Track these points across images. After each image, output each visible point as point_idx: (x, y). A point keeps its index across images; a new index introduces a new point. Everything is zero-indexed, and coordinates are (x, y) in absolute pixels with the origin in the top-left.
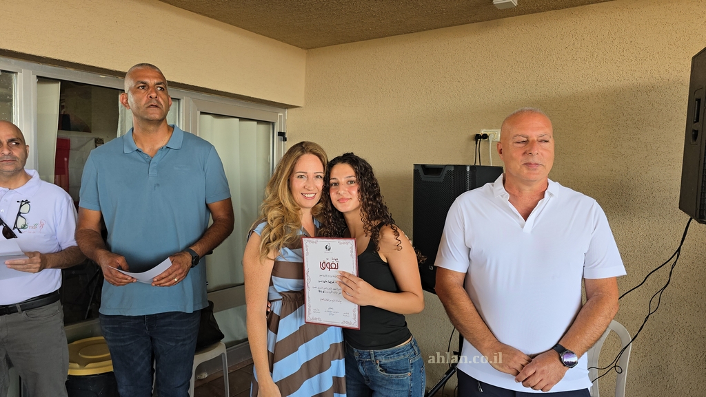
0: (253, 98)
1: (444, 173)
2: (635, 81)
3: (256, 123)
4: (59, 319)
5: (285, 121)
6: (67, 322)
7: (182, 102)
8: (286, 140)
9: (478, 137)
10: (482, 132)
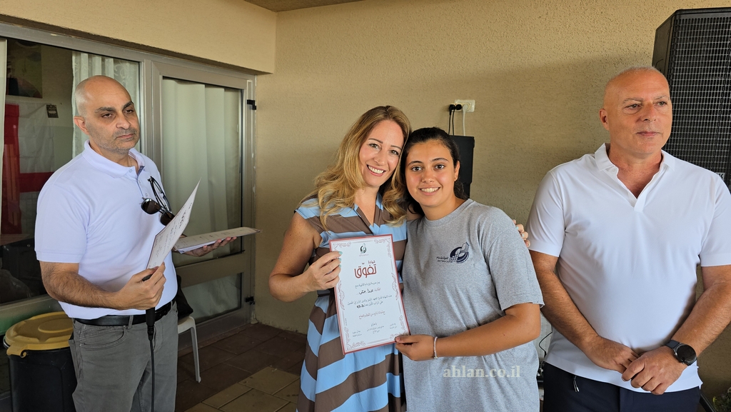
0: (220, 62)
2: (604, 52)
3: (223, 90)
5: (254, 87)
7: (143, 66)
8: (255, 109)
9: (452, 108)
10: (456, 103)
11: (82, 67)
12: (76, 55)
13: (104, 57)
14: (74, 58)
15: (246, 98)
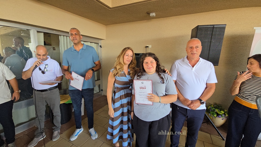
0: (93, 37)
1: (140, 55)
3: (94, 43)
5: (101, 43)
10: (147, 46)
11: (61, 38)
12: (60, 36)
13: (66, 36)
15: (99, 45)
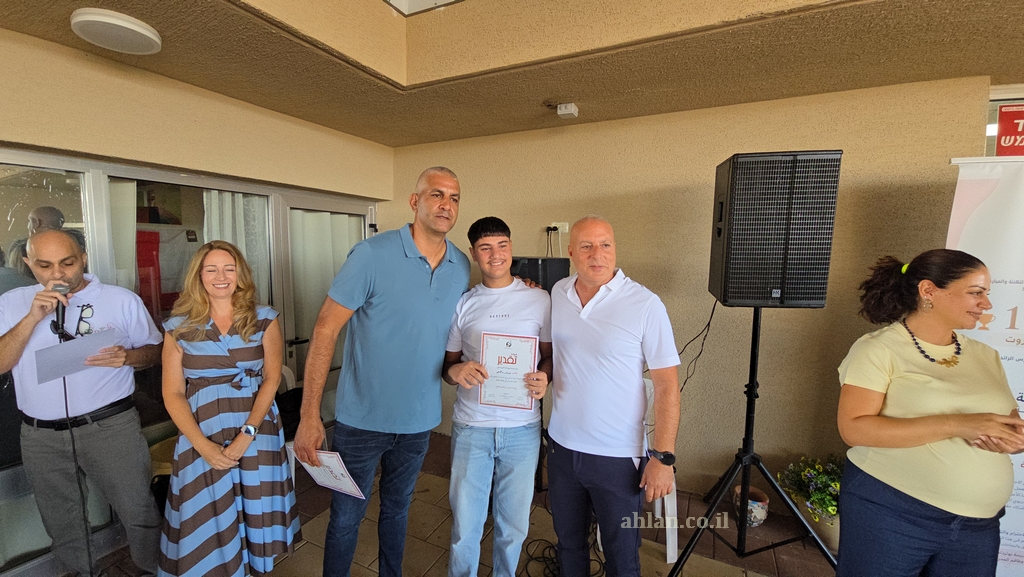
1: (520, 265)
3: (347, 216)
4: (136, 425)
5: (376, 214)
6: (144, 424)
7: (271, 199)
9: (549, 229)
10: (553, 225)
12: (208, 193)
13: (233, 193)
14: (205, 194)
15: (368, 222)
